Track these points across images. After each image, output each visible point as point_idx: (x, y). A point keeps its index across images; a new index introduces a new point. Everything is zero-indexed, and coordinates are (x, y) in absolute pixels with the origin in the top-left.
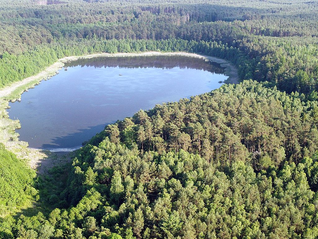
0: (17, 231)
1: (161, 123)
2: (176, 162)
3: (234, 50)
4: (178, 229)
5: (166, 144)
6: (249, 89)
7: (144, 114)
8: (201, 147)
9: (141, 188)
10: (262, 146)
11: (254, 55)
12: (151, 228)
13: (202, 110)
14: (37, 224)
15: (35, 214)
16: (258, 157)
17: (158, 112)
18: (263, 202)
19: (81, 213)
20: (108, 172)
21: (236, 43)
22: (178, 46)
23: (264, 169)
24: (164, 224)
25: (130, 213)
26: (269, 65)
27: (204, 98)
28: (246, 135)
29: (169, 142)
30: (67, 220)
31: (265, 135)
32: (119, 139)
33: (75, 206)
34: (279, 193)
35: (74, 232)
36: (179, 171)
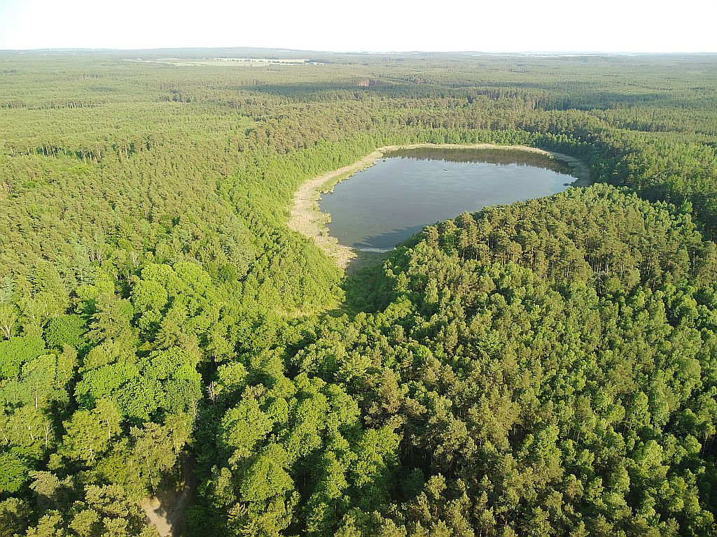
0: (320, 331)
1: (488, 229)
2: (502, 276)
3: (587, 146)
4: (497, 351)
5: (491, 253)
6: (601, 195)
7: (469, 216)
8: (534, 260)
9: (458, 301)
10: (610, 265)
11: (614, 153)
12: (465, 346)
13: (539, 217)
14: (341, 326)
15: (341, 316)
16: (604, 278)
17: (486, 215)
18: (604, 332)
19: (388, 320)
20: (422, 279)
21: (592, 137)
22: (518, 138)
23: (611, 293)
24: (480, 343)
25: (443, 327)
26: (632, 166)
27: (544, 203)
28: (592, 251)
29: (495, 252)
30: (373, 326)
31: (617, 253)
32: (437, 243)
33: (382, 312)
34: (626, 323)
35: (379, 340)
36: (505, 286)
